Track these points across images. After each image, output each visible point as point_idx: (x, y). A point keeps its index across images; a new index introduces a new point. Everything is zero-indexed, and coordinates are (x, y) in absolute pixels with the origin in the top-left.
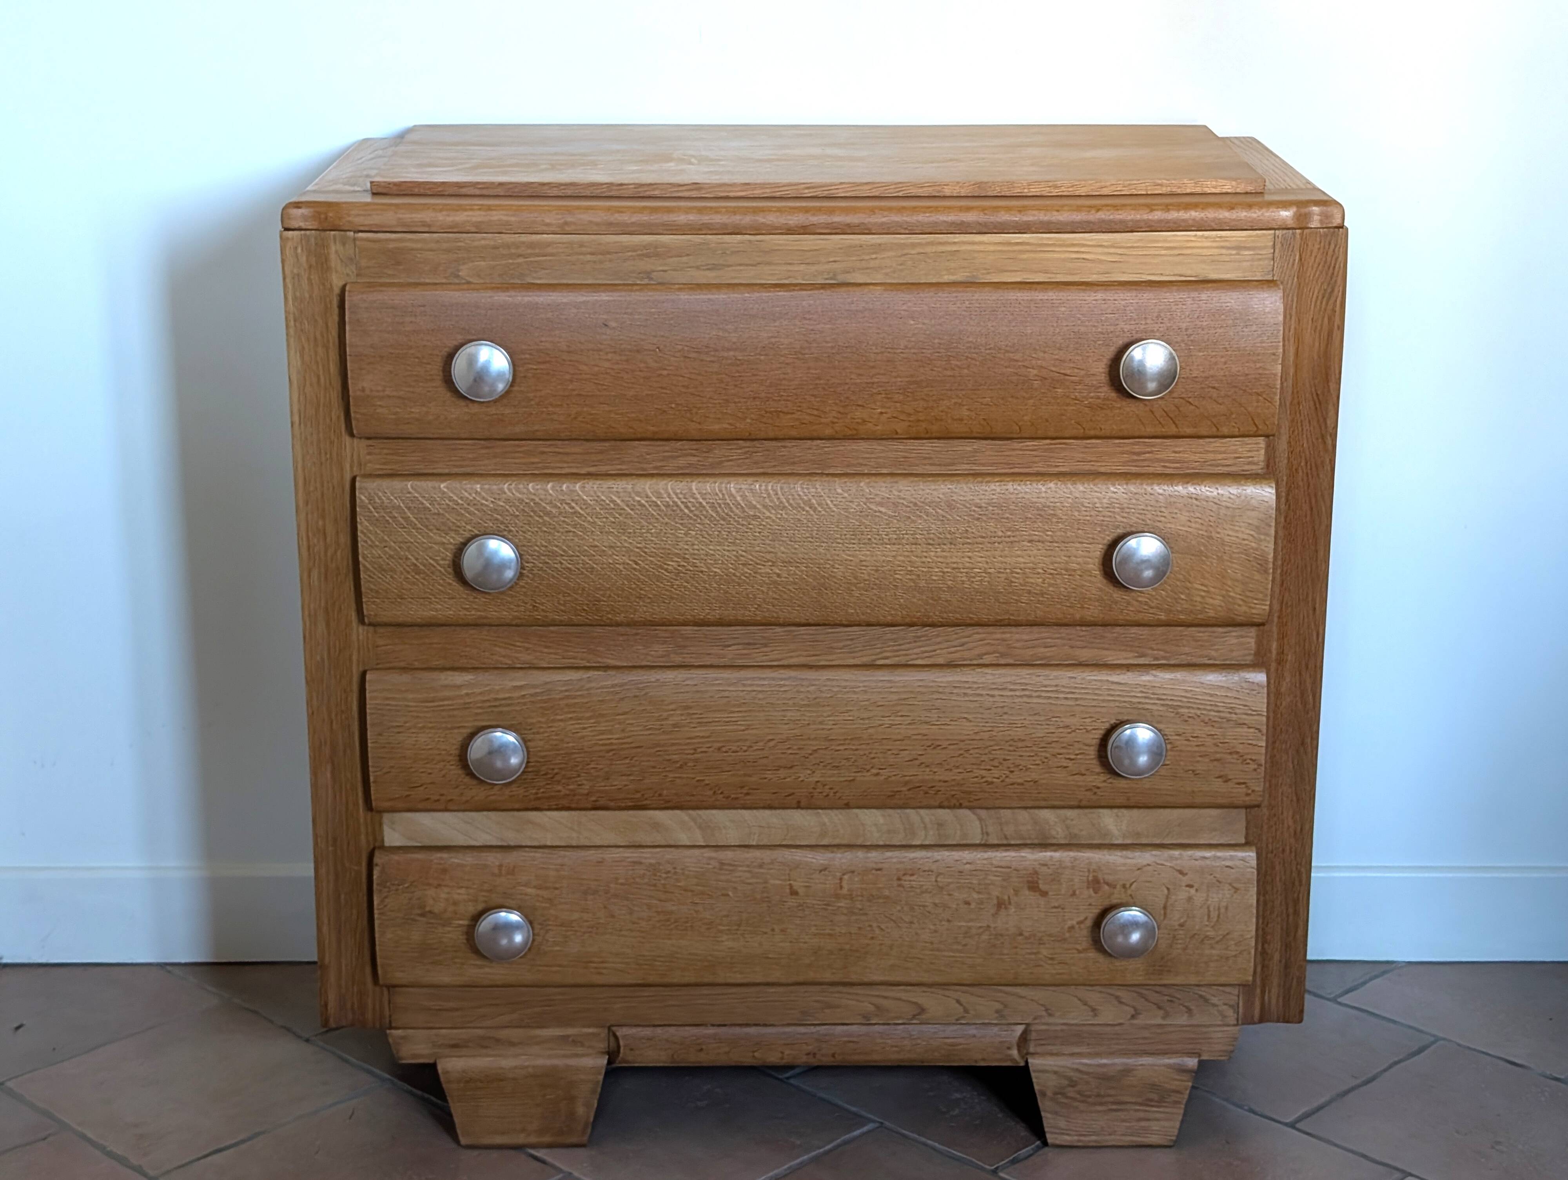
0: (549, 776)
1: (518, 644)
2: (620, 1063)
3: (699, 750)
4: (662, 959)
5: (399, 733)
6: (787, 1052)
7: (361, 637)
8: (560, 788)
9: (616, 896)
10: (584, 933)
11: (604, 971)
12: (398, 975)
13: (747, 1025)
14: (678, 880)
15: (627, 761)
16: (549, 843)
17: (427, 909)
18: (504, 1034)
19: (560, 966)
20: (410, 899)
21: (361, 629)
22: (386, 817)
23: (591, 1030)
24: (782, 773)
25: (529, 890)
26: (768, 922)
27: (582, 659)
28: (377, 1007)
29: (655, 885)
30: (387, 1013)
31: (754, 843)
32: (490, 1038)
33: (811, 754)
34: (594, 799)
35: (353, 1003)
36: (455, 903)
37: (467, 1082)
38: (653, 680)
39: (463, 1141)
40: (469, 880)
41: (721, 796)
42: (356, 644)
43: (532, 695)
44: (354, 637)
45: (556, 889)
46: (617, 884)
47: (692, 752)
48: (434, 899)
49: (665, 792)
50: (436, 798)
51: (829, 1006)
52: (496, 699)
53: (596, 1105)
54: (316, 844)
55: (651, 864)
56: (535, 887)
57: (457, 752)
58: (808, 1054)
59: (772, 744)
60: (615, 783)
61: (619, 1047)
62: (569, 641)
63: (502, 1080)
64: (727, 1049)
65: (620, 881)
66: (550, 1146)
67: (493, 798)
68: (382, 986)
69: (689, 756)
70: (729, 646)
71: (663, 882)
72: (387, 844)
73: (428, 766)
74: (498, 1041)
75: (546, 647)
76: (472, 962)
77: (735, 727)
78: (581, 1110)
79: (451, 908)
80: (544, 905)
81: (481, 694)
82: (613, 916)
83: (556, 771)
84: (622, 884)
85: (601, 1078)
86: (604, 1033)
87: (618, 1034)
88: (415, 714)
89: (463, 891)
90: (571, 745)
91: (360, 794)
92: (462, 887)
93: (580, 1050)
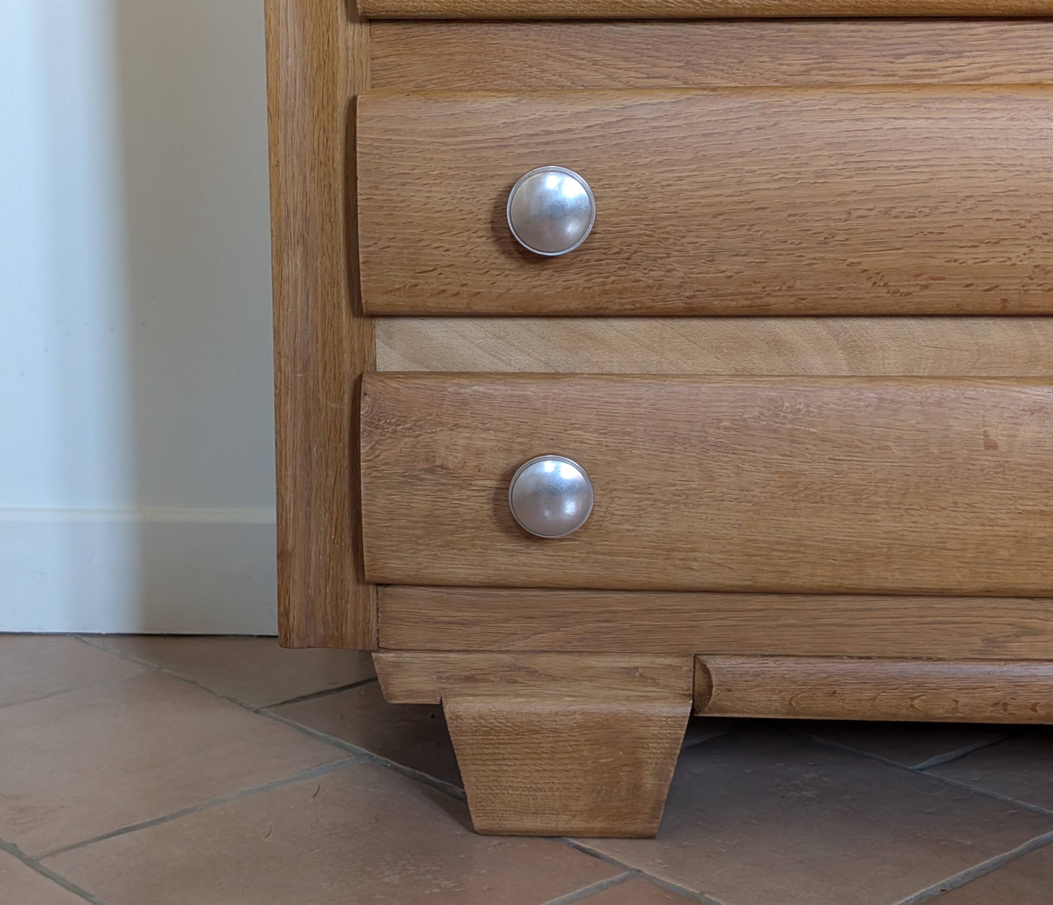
0: (626, 255)
1: (581, 54)
2: (710, 710)
3: (855, 214)
4: (782, 547)
5: (404, 184)
6: (962, 701)
7: (350, 43)
8: (639, 275)
9: (716, 446)
10: (667, 503)
11: (695, 565)
12: (393, 563)
13: (903, 659)
14: (811, 424)
15: (743, 231)
16: (615, 370)
17: (438, 462)
18: (541, 662)
19: (630, 554)
20: (413, 446)
21: (351, 27)
22: (381, 325)
23: (668, 661)
24: (982, 252)
25: (587, 436)
26: (947, 491)
27: (676, 79)
28: (361, 617)
29: (776, 431)
30: (374, 627)
31: (926, 374)
32: (520, 669)
33: (1030, 221)
34: (687, 294)
35: (325, 613)
36: (479, 453)
37: (487, 733)
38: (788, 102)
39: (478, 822)
40: (500, 419)
41: (885, 290)
42: (342, 53)
43: (603, 126)
44: (341, 44)
45: (629, 434)
46: (718, 428)
47: (844, 216)
48: (447, 447)
49: (798, 284)
50: (456, 289)
51: (1028, 631)
52: (548, 133)
53: (672, 775)
54: (278, 368)
55: (771, 400)
56: (596, 431)
57: (488, 216)
58: (995, 704)
59: (969, 203)
60: (723, 268)
61: (710, 687)
62: (658, 50)
63: (537, 732)
64: (870, 694)
65: (723, 424)
66: (603, 836)
67: (539, 290)
68: (368, 584)
69: (840, 224)
70: (903, 56)
71: (789, 426)
72: (381, 368)
73: (445, 237)
74: (533, 673)
75: (626, 59)
76: (499, 545)
77: (912, 177)
78: (649, 782)
79: (473, 463)
80: (609, 458)
81: (527, 123)
82: (712, 479)
83: (635, 247)
84: (726, 428)
85: (682, 732)
86: (687, 664)
87: (709, 666)
88: (428, 156)
89: (489, 435)
90: (660, 205)
91: (343, 291)
92: (489, 429)
93: (651, 691)
